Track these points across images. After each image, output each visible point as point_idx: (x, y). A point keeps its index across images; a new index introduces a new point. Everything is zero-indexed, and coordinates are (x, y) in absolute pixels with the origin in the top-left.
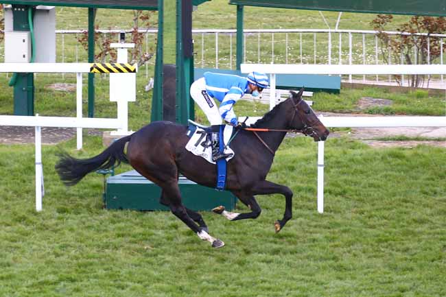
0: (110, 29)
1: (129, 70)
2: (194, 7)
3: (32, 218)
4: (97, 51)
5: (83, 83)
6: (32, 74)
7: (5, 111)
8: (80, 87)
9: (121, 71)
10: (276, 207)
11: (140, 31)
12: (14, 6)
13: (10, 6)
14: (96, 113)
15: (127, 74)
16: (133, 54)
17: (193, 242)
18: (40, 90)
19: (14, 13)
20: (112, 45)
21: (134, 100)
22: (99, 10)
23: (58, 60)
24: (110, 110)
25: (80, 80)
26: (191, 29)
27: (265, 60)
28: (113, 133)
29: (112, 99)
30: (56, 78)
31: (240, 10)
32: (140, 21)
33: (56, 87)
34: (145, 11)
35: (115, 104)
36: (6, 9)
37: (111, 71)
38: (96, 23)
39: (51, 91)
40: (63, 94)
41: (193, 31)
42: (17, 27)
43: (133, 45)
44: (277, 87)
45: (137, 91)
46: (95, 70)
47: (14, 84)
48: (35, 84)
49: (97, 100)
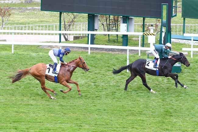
0: (149, 23)
1: (154, 35)
2: (172, 18)
3: (125, 74)
4: (145, 29)
5: (141, 38)
6: (127, 35)
7: (120, 45)
8: (140, 39)
9: (151, 35)
10: (192, 72)
11: (157, 24)
12: (123, 17)
13: (122, 17)
14: (145, 46)
15: (153, 36)
16: (155, 30)
17: (169, 81)
18: (130, 40)
19: (123, 18)
20: (149, 28)
21: (155, 43)
22: (146, 18)
23: (135, 31)
24: (148, 45)
25: (140, 37)
26: (170, 24)
27: (191, 33)
28: (149, 52)
29: (149, 42)
30: (134, 36)
31: (184, 19)
32: (157, 21)
33: (134, 39)
34: (158, 19)
35: (150, 44)
36: (121, 17)
37: (149, 35)
38: (145, 22)
39: (133, 40)
40: (136, 40)
41: (171, 24)
42: (124, 22)
43: (155, 28)
44: (193, 40)
45: (156, 40)
46: (144, 34)
47: (122, 38)
48: (128, 38)
49: (145, 43)
